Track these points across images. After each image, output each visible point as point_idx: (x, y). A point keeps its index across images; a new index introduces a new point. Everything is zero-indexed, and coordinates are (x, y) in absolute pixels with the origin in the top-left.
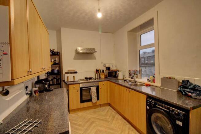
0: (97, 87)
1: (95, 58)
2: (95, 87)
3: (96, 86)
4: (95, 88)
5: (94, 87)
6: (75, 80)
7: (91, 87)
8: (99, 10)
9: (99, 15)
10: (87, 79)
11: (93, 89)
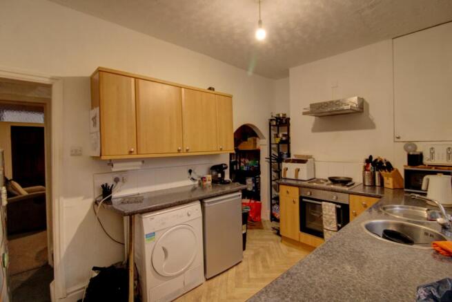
0: (339, 206)
1: (372, 126)
2: (334, 205)
3: (337, 203)
4: (334, 209)
5: (331, 204)
6: (299, 178)
7: (323, 203)
8: (260, 22)
9: (261, 35)
10: (334, 180)
11: (327, 207)
